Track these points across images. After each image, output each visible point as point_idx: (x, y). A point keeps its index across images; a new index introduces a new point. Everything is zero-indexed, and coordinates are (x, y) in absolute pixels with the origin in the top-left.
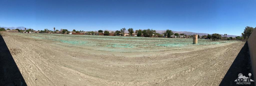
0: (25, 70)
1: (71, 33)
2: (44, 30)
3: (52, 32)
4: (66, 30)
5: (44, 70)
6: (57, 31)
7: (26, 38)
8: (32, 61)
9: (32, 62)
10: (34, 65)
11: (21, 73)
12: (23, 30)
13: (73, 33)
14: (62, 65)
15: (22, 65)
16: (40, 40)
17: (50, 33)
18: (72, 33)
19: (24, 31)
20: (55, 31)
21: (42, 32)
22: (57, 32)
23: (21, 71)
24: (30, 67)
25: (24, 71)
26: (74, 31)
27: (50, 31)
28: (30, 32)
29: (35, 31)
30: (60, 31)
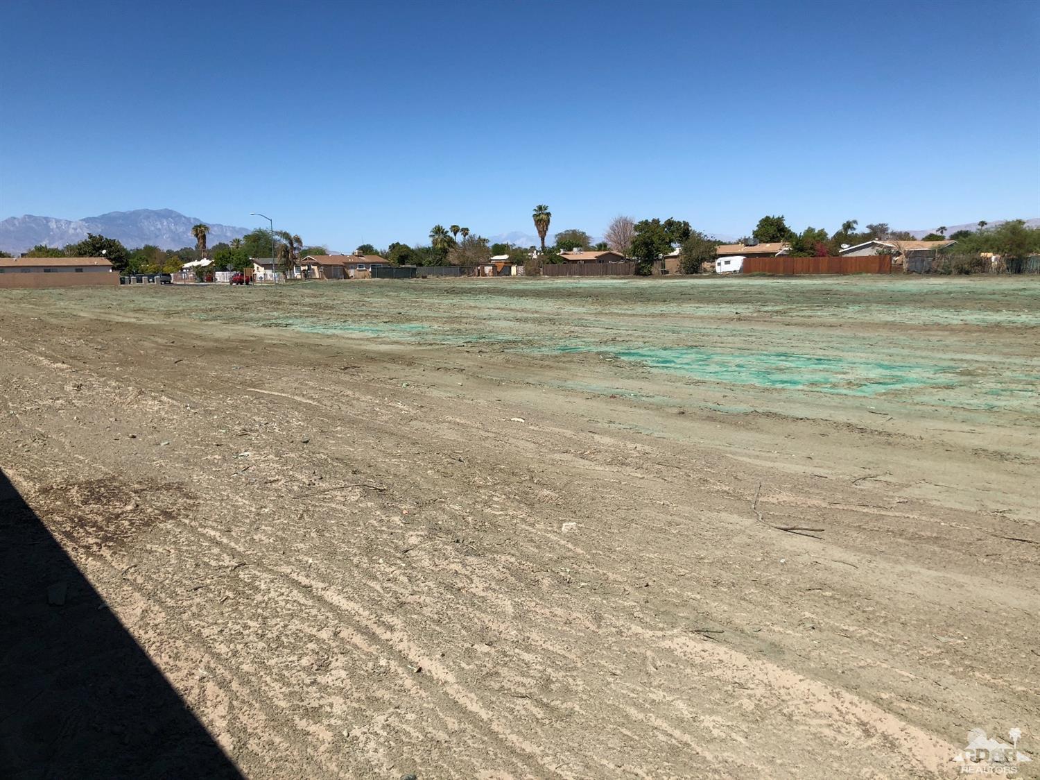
0: (266, 704)
1: (737, 263)
2: (427, 242)
3: (518, 257)
4: (670, 223)
5: (480, 682)
6: (573, 240)
7: (221, 350)
8: (332, 596)
9: (333, 608)
10: (358, 639)
11: (226, 742)
12: (165, 245)
13: (755, 265)
14: (667, 615)
15: (222, 649)
16: (394, 358)
17: (496, 273)
18: (748, 256)
19: (187, 256)
20: (550, 242)
21: (402, 259)
22: (575, 254)
23: (215, 718)
24: (324, 667)
25: (254, 719)
26: (772, 229)
27: (499, 249)
28: (259, 272)
29: (321, 252)
30: (602, 247)
